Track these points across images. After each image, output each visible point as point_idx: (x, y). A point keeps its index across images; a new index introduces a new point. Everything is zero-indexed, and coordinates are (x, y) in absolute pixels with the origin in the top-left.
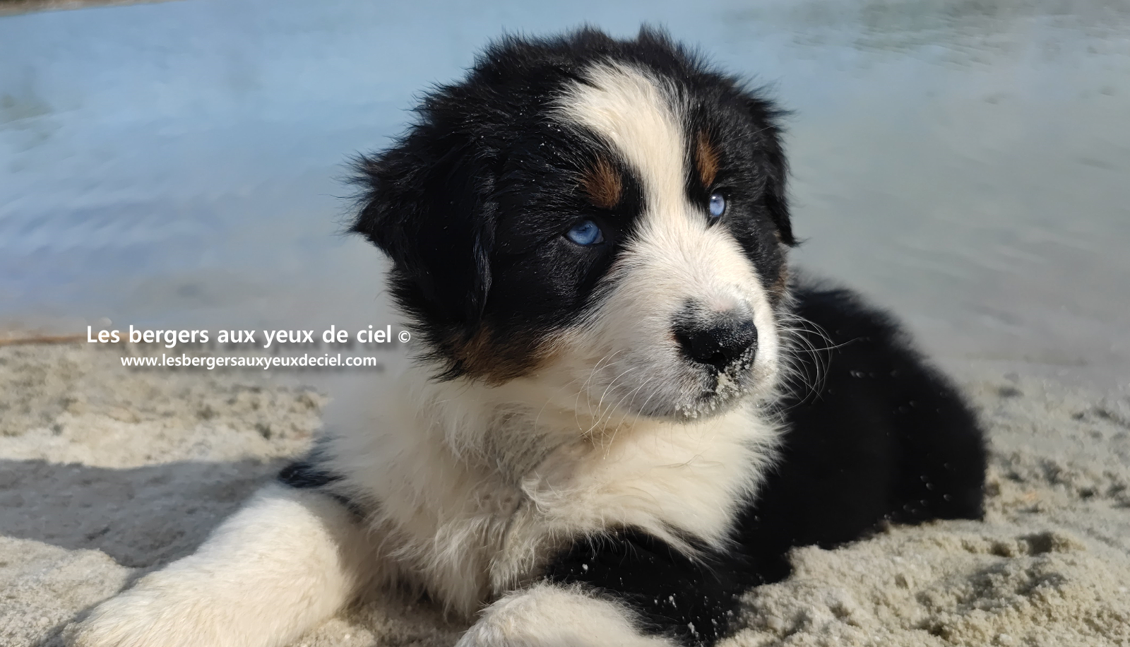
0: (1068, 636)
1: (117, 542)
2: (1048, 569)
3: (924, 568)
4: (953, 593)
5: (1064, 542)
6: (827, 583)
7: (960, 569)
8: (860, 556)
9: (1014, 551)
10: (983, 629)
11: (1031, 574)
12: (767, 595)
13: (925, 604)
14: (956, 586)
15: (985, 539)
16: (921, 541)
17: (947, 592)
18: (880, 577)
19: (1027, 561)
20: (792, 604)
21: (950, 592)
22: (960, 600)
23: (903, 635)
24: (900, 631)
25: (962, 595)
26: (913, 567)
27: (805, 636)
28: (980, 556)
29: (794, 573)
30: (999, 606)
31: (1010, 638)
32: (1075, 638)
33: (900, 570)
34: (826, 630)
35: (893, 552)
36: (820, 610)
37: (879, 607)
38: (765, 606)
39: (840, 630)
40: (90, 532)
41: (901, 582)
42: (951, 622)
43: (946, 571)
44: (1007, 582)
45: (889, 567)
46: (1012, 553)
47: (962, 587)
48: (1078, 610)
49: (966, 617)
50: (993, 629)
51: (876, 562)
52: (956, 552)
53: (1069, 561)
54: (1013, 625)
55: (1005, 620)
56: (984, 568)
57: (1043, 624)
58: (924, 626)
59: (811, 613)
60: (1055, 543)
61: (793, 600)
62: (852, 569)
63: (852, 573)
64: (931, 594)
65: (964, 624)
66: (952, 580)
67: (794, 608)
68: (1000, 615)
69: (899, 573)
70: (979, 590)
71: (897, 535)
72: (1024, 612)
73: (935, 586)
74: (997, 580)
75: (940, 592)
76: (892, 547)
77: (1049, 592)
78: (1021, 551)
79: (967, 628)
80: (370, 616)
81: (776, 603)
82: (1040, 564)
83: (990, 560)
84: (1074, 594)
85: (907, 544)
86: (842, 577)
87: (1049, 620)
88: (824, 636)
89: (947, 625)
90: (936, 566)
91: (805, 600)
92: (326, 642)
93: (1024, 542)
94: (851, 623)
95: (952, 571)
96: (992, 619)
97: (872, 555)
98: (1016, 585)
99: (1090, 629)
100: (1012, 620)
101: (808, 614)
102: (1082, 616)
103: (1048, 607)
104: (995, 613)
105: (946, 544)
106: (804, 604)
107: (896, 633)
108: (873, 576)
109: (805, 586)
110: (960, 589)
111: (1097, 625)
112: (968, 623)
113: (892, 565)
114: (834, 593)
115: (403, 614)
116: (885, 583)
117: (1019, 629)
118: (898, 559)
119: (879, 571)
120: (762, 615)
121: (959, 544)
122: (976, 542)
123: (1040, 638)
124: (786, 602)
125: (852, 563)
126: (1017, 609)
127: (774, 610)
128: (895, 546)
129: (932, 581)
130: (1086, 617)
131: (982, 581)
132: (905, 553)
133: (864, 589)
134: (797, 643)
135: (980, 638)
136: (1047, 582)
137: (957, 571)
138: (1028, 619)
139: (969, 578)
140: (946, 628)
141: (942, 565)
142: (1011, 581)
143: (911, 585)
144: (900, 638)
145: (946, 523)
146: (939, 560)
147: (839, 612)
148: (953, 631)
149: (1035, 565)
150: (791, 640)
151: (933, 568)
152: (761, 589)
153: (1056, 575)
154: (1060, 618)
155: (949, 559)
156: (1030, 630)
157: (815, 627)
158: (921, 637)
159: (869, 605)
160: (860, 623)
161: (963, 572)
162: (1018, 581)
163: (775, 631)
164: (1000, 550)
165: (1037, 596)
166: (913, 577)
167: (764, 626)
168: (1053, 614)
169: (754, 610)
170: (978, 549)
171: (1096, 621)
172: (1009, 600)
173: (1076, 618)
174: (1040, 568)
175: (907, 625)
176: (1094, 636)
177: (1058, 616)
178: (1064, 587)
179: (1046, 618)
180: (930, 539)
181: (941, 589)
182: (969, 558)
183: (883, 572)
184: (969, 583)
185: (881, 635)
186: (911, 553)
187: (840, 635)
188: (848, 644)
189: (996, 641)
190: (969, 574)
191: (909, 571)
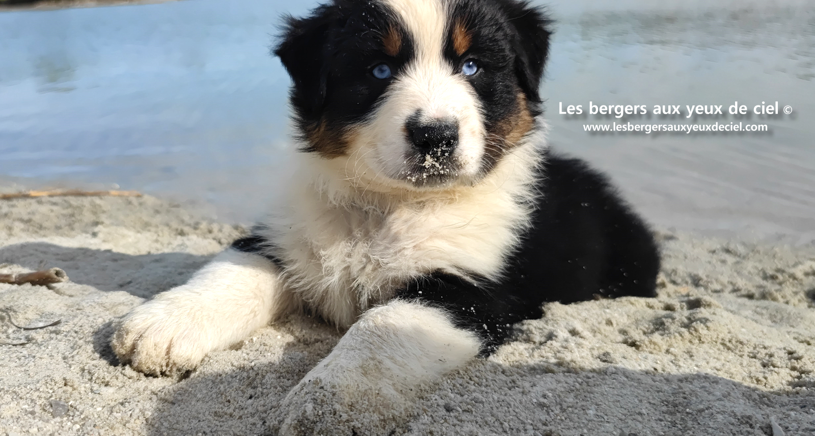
0: (711, 351)
1: (137, 288)
2: (699, 316)
3: (623, 316)
4: (641, 329)
5: (708, 303)
6: (566, 319)
7: (645, 317)
8: (584, 308)
9: (678, 308)
10: (660, 345)
11: (689, 319)
12: (529, 324)
13: (623, 334)
14: (642, 325)
15: (660, 302)
17: (637, 329)
18: (597, 319)
19: (686, 313)
20: (545, 328)
21: (639, 328)
22: (645, 333)
23: (612, 345)
24: (610, 343)
25: (646, 330)
26: (616, 315)
27: (554, 342)
28: (657, 310)
29: (544, 316)
30: (670, 334)
31: (676, 351)
32: (715, 353)
33: (608, 316)
34: (566, 341)
35: (605, 308)
36: (562, 331)
37: (596, 334)
38: (528, 329)
39: (575, 341)
41: (609, 323)
42: (640, 341)
43: (636, 318)
44: (674, 323)
45: (601, 314)
46: (676, 309)
47: (645, 326)
48: (717, 338)
49: (650, 337)
50: (666, 345)
51: (594, 312)
52: (643, 309)
53: (711, 313)
54: (678, 344)
55: (673, 340)
56: (660, 316)
57: (696, 345)
58: (625, 342)
59: (557, 332)
60: (703, 304)
61: (546, 326)
62: (579, 314)
63: (579, 317)
64: (627, 329)
65: (649, 341)
66: (639, 322)
67: (545, 331)
68: (670, 338)
69: (608, 318)
70: (656, 327)
72: (685, 337)
73: (630, 325)
74: (668, 322)
75: (633, 329)
76: (603, 305)
77: (700, 327)
78: (682, 308)
79: (651, 344)
80: (291, 328)
81: (535, 328)
82: (694, 313)
83: (663, 312)
84: (715, 328)
87: (700, 343)
88: (566, 343)
90: (630, 315)
91: (553, 326)
92: (268, 337)
93: (684, 304)
94: (581, 337)
95: (640, 318)
96: (665, 340)
97: (592, 308)
99: (724, 349)
100: (677, 341)
101: (555, 333)
102: (720, 341)
103: (699, 335)
104: (667, 337)
105: (637, 303)
106: (552, 328)
107: (608, 344)
108: (592, 319)
109: (553, 320)
110: (645, 327)
111: (729, 346)
112: (651, 341)
113: (603, 313)
114: (570, 324)
115: (311, 328)
116: (599, 323)
117: (682, 346)
118: (607, 311)
119: (596, 316)
120: (527, 334)
121: (644, 304)
122: (654, 303)
123: (694, 351)
124: (541, 327)
125: (580, 312)
126: (681, 335)
127: (534, 331)
129: (627, 323)
130: (722, 342)
131: (658, 322)
132: (612, 308)
134: (549, 346)
135: (658, 349)
136: (698, 322)
137: (643, 318)
138: (687, 342)
139: (650, 321)
140: (638, 343)
141: (633, 314)
142: (676, 322)
143: (615, 325)
146: (632, 312)
147: (574, 333)
148: (642, 344)
149: (691, 314)
150: (545, 346)
151: (628, 316)
152: (525, 321)
153: (705, 318)
154: (706, 342)
155: (638, 311)
156: (688, 347)
157: (560, 339)
158: (623, 347)
160: (586, 337)
161: (647, 318)
162: (681, 322)
163: (535, 342)
164: (669, 308)
165: (693, 329)
166: (616, 321)
167: (528, 340)
168: (702, 339)
169: (522, 332)
170: (656, 307)
171: (728, 344)
172: (676, 330)
173: (716, 342)
174: (694, 315)
175: (614, 341)
176: (726, 352)
177: (705, 340)
178: (709, 324)
179: (698, 342)
181: (633, 327)
182: (650, 311)
183: (599, 317)
184: (652, 323)
186: (615, 308)
187: (575, 342)
188: (580, 347)
189: (668, 351)
190: (650, 319)
191: (613, 317)
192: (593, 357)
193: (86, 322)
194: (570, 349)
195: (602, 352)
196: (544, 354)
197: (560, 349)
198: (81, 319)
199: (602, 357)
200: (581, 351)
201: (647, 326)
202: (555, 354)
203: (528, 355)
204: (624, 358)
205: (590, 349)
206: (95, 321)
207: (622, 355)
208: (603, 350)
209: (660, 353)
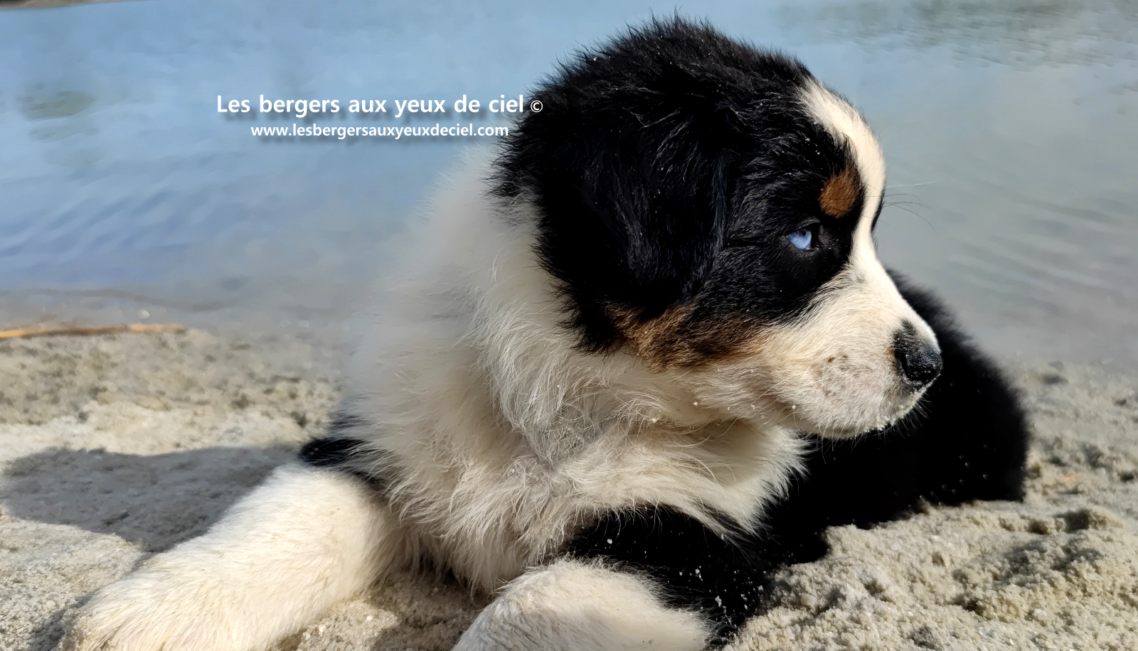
0: (1103, 611)
1: (135, 527)
2: (1084, 545)
3: (961, 546)
4: (990, 571)
5: (1101, 519)
6: (862, 561)
7: (997, 546)
8: (897, 535)
9: (1051, 529)
10: (1018, 604)
11: (1067, 550)
12: (802, 573)
13: (961, 582)
14: (992, 563)
15: (1023, 517)
16: (959, 520)
17: (984, 570)
18: (917, 555)
19: (1064, 538)
20: (826, 582)
21: (986, 569)
22: (995, 577)
23: (936, 611)
24: (934, 606)
25: (998, 572)
26: (950, 545)
27: (838, 612)
28: (1017, 533)
29: (830, 553)
30: (1035, 582)
31: (1045, 613)
32: (1109, 613)
33: (937, 548)
34: (859, 606)
35: (932, 531)
36: (854, 587)
37: (914, 584)
38: (799, 583)
39: (873, 606)
40: (108, 517)
41: (938, 560)
42: (985, 597)
43: (983, 550)
44: (1043, 559)
45: (926, 546)
46: (1049, 530)
47: (998, 564)
48: (1114, 585)
49: (1000, 592)
50: (1028, 604)
51: (914, 540)
52: (994, 530)
53: (1105, 538)
54: (1048, 600)
55: (1040, 595)
56: (1021, 545)
57: (1078, 599)
58: (958, 601)
59: (845, 590)
60: (1093, 521)
61: (827, 577)
62: (889, 548)
63: (889, 552)
64: (967, 571)
65: (999, 599)
66: (988, 558)
67: (828, 585)
68: (1034, 590)
69: (936, 551)
70: (1015, 567)
71: (936, 515)
72: (1059, 587)
73: (971, 564)
74: (1032, 556)
75: (977, 569)
76: (930, 526)
77: (1084, 567)
78: (1058, 529)
79: (1002, 603)
80: (394, 598)
81: (810, 581)
82: (1076, 540)
83: (1027, 537)
84: (1110, 569)
85: (945, 523)
86: (879, 556)
87: (1085, 596)
88: (857, 612)
89: (981, 600)
90: (973, 544)
91: (840, 577)
92: (346, 622)
93: (1062, 520)
94: (885, 599)
95: (989, 549)
96: (1027, 594)
97: (910, 534)
98: (1052, 562)
99: (1125, 604)
100: (1047, 595)
101: (842, 591)
102: (1117, 591)
103: (1083, 582)
104: (1029, 588)
105: (984, 522)
106: (838, 582)
107: (930, 609)
108: (910, 555)
109: (841, 564)
110: (996, 566)
111: (1132, 600)
112: (1003, 598)
113: (929, 543)
114: (869, 571)
115: (429, 596)
116: (922, 562)
117: (1054, 604)
118: (936, 538)
119: (916, 550)
120: (796, 594)
121: (997, 523)
122: (1013, 521)
123: (1074, 612)
124: (820, 580)
125: (889, 542)
126: (1052, 584)
127: (808, 588)
128: (933, 525)
129: (969, 559)
130: (1122, 592)
131: (1018, 557)
132: (943, 532)
133: (900, 567)
134: (830, 619)
135: (1015, 613)
136: (1082, 558)
137: (994, 548)
138: (1063, 594)
139: (1006, 555)
140: (980, 603)
141: (979, 543)
142: (1047, 557)
143: (947, 563)
144: (934, 613)
146: (976, 538)
147: (873, 589)
148: (987, 606)
149: (1071, 542)
150: (824, 617)
151: (970, 545)
152: (795, 567)
153: (1092, 551)
154: (1095, 593)
155: (986, 537)
156: (1065, 605)
157: (848, 604)
158: (955, 613)
159: (904, 582)
160: (894, 599)
161: (1000, 549)
162: (1054, 557)
163: (808, 608)
164: (1037, 528)
165: (1072, 572)
166: (951, 555)
167: (798, 604)
168: (1088, 589)
169: (788, 588)
170: (1016, 528)
171: (1132, 596)
172: (1044, 575)
173: (1112, 593)
174: (1076, 544)
175: (942, 601)
176: (1129, 611)
177: (1093, 591)
178: (1099, 563)
179: (1082, 594)
180: (968, 518)
181: (977, 566)
182: (1006, 536)
183: (921, 550)
184: (1006, 560)
185: (914, 610)
186: (949, 532)
187: (873, 610)
188: (882, 619)
189: (1030, 616)
190: (1005, 551)
191: (946, 549)
192: (902, 636)
194: (864, 624)
195: (918, 626)
196: (820, 634)
197: (848, 623)
199: (917, 636)
200: (883, 627)
201: (1000, 564)
202: (839, 633)
203: (793, 637)
204: (954, 635)
205: (898, 621)
207: (952, 631)
208: (919, 622)
209: (1017, 620)
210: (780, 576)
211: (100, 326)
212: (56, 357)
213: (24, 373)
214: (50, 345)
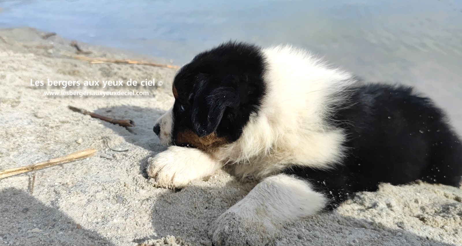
3: (427, 199)
4: (434, 209)
6: (388, 196)
7: (440, 202)
8: (404, 190)
10: (439, 223)
12: (366, 195)
13: (422, 210)
14: (436, 207)
15: (453, 194)
16: (429, 190)
17: (432, 209)
18: (409, 198)
20: (373, 200)
22: (436, 212)
23: (408, 218)
24: (408, 216)
25: (437, 211)
26: (423, 198)
27: (374, 210)
28: (449, 199)
30: (448, 217)
31: (448, 228)
33: (418, 197)
34: (382, 210)
35: (417, 191)
36: (382, 203)
37: (405, 207)
38: (364, 198)
39: (387, 211)
41: (416, 201)
42: (428, 218)
43: (434, 202)
44: (455, 210)
45: (413, 196)
47: (438, 208)
49: (434, 217)
50: (443, 223)
51: (410, 193)
52: (441, 196)
54: (451, 224)
55: (449, 221)
56: (449, 204)
58: (418, 217)
59: (379, 203)
61: (374, 198)
62: (400, 193)
63: (399, 195)
64: (426, 207)
65: (432, 219)
66: (435, 205)
67: (373, 201)
68: (447, 219)
70: (444, 210)
71: (423, 185)
72: (457, 221)
73: (428, 206)
74: (452, 208)
75: (429, 208)
76: (417, 189)
79: (433, 221)
81: (368, 198)
83: (452, 201)
85: (423, 190)
86: (395, 195)
88: (381, 212)
89: (426, 218)
91: (378, 199)
94: (392, 210)
95: (436, 202)
96: (444, 220)
97: (409, 191)
98: (458, 212)
100: (451, 222)
101: (378, 204)
104: (445, 218)
105: (438, 193)
106: (377, 200)
107: (407, 217)
108: (407, 198)
109: (380, 195)
110: (437, 209)
112: (434, 219)
113: (415, 195)
114: (389, 200)
116: (410, 201)
117: (453, 226)
118: (418, 194)
119: (409, 196)
120: (362, 200)
121: (443, 194)
122: (450, 195)
124: (371, 198)
125: (401, 191)
126: (454, 219)
127: (366, 200)
128: (419, 189)
129: (428, 204)
131: (446, 208)
133: (402, 201)
134: (371, 211)
135: (437, 225)
137: (439, 202)
138: (458, 223)
139: (442, 206)
141: (433, 199)
143: (420, 203)
144: (407, 218)
145: (444, 186)
146: (433, 197)
147: (389, 206)
148: (428, 221)
150: (369, 210)
151: (430, 199)
152: (364, 192)
155: (437, 198)
156: (457, 227)
157: (378, 208)
158: (415, 220)
159: (402, 206)
160: (395, 210)
162: (460, 210)
163: (365, 206)
164: (458, 199)
166: (422, 201)
167: (362, 204)
169: (360, 198)
170: (450, 197)
172: (453, 215)
175: (412, 215)
180: (432, 190)
181: (430, 207)
182: (445, 199)
184: (441, 207)
185: (401, 216)
186: (424, 193)
188: (388, 216)
189: (442, 227)
190: (442, 204)
191: (421, 199)
192: (394, 223)
193: (140, 152)
194: (382, 216)
195: (400, 221)
196: (366, 214)
197: (376, 214)
198: (137, 151)
199: (399, 224)
200: (388, 218)
201: (439, 208)
202: (372, 216)
204: (412, 227)
205: (394, 218)
206: (143, 153)
207: (412, 225)
208: (401, 220)
209: (437, 228)
210: (358, 194)
211: (159, 64)
212: (146, 73)
213: (137, 76)
214: (144, 68)
